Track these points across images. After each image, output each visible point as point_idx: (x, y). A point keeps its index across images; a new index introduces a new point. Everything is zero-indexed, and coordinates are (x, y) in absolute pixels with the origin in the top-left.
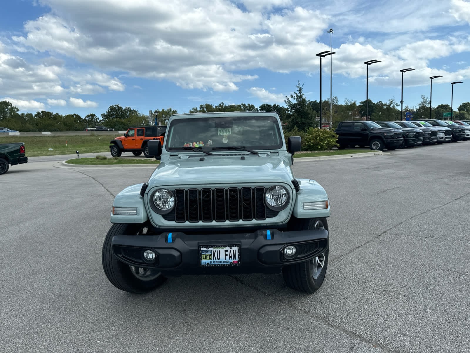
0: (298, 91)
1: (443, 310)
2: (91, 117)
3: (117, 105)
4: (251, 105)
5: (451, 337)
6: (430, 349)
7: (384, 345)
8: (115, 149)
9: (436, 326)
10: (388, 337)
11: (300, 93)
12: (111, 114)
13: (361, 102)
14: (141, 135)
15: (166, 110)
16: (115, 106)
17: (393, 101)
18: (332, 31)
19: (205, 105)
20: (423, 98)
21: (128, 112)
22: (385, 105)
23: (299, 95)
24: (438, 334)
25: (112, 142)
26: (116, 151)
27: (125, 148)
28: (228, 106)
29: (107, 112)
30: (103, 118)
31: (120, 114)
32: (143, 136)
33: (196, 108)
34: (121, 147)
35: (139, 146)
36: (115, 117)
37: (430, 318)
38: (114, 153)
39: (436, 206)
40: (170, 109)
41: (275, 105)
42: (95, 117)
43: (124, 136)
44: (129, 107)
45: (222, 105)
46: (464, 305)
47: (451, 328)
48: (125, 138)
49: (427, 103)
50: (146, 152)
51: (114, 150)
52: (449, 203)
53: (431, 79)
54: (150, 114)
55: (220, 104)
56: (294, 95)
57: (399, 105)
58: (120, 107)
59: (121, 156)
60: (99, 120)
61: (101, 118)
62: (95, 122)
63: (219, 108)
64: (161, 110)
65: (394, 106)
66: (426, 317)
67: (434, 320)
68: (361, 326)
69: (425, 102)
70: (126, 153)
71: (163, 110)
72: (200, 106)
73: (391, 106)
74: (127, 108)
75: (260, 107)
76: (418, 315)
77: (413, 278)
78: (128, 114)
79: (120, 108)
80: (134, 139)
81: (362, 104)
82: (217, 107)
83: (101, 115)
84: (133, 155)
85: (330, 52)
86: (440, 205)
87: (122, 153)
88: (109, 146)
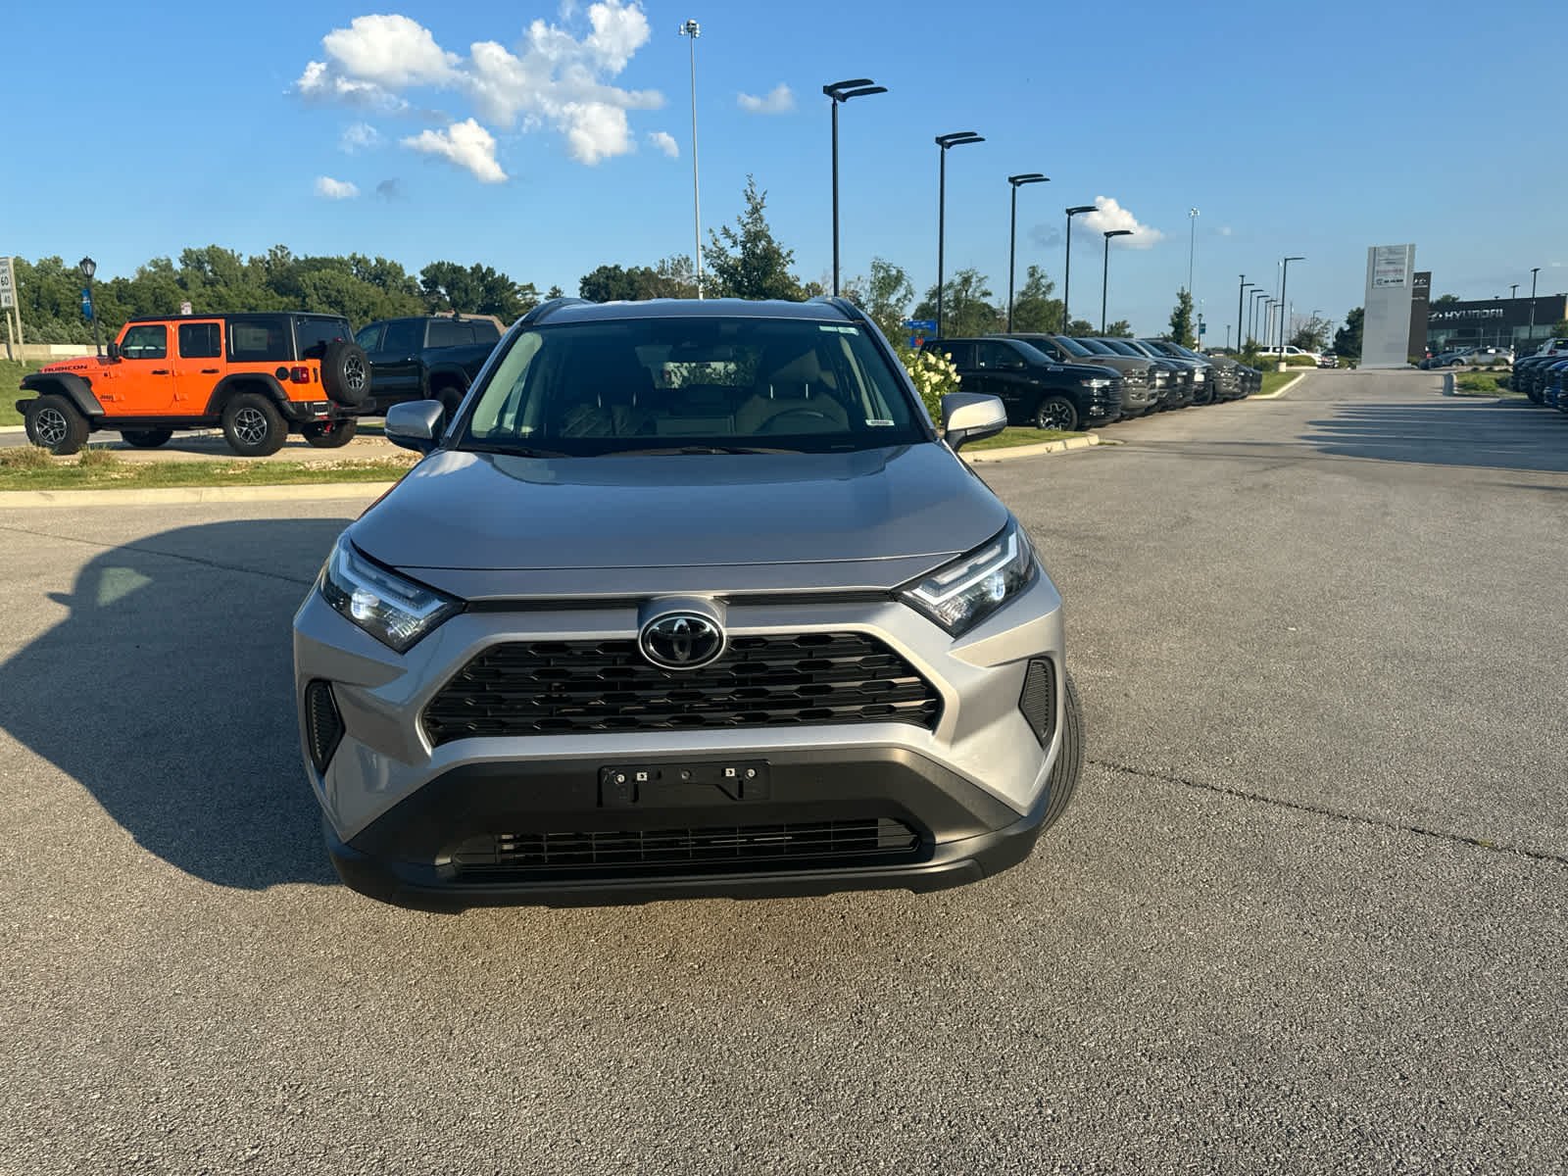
4: (388, 262)
14: (202, 356)
25: (31, 383)
27: (113, 409)
32: (219, 355)
34: (92, 407)
38: (46, 432)
41: (479, 267)
48: (110, 366)
50: (240, 431)
51: (44, 422)
75: (422, 273)
80: (167, 372)
88: (15, 401)
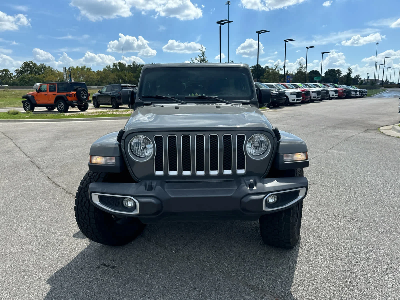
0: (201, 54)
1: (331, 255)
2: (4, 72)
3: (31, 61)
5: (341, 282)
6: (325, 298)
7: (285, 298)
8: (28, 104)
9: (328, 273)
10: (288, 289)
11: (203, 56)
12: (26, 70)
13: (252, 66)
14: (53, 91)
15: (80, 67)
16: (29, 62)
17: (278, 66)
18: (229, 3)
19: (118, 64)
20: (300, 64)
21: (43, 68)
22: (272, 69)
23: (202, 58)
24: (329, 281)
25: (24, 97)
26: (29, 106)
27: (38, 103)
28: (140, 65)
29: (21, 68)
30: (17, 74)
31: (34, 70)
32: (56, 91)
33: (110, 66)
34: (33, 102)
35: (52, 102)
36: (30, 73)
37: (321, 264)
38: (27, 107)
39: (315, 156)
40: (85, 67)
42: (8, 73)
43: (36, 91)
44: (44, 64)
45: (134, 64)
46: (347, 248)
47: (340, 273)
48: (37, 94)
49: (303, 68)
50: (59, 107)
51: (26, 105)
52: (325, 152)
53: (307, 49)
54: (64, 70)
55: (132, 63)
56: (199, 58)
57: (282, 70)
58: (34, 63)
59: (34, 111)
60: (13, 75)
61: (15, 74)
62: (10, 78)
63: (131, 67)
64: (75, 67)
65: (278, 70)
66: (318, 263)
67: (325, 266)
68: (263, 279)
69: (302, 67)
70: (39, 107)
71: (77, 67)
72: (113, 64)
73: (276, 70)
74: (41, 64)
76: (311, 262)
77: (304, 224)
78: (43, 70)
79: (34, 65)
80: (47, 95)
81: (253, 68)
82: (129, 65)
83: (15, 70)
84: (47, 110)
85: (228, 21)
86: (318, 155)
87: (35, 108)
88: (21, 101)
